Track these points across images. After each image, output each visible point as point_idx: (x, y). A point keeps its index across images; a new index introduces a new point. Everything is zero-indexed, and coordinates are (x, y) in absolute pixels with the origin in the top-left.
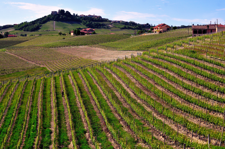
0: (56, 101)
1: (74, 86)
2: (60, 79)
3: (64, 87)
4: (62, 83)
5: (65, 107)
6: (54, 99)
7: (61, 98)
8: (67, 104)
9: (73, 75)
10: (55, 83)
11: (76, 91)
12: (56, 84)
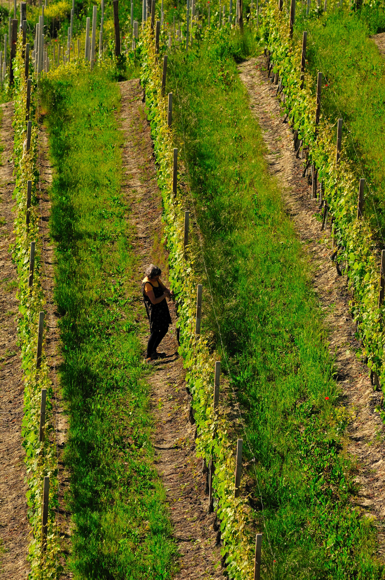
0: (62, 422)
1: (325, 213)
2: (126, 119)
3: (175, 232)
4: (149, 171)
5: (183, 510)
6: (32, 400)
7: (133, 386)
8: (209, 471)
9: (309, 59)
10: (50, 176)
11: (345, 295)
12: (63, 186)
